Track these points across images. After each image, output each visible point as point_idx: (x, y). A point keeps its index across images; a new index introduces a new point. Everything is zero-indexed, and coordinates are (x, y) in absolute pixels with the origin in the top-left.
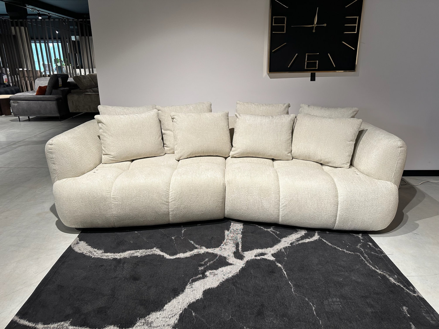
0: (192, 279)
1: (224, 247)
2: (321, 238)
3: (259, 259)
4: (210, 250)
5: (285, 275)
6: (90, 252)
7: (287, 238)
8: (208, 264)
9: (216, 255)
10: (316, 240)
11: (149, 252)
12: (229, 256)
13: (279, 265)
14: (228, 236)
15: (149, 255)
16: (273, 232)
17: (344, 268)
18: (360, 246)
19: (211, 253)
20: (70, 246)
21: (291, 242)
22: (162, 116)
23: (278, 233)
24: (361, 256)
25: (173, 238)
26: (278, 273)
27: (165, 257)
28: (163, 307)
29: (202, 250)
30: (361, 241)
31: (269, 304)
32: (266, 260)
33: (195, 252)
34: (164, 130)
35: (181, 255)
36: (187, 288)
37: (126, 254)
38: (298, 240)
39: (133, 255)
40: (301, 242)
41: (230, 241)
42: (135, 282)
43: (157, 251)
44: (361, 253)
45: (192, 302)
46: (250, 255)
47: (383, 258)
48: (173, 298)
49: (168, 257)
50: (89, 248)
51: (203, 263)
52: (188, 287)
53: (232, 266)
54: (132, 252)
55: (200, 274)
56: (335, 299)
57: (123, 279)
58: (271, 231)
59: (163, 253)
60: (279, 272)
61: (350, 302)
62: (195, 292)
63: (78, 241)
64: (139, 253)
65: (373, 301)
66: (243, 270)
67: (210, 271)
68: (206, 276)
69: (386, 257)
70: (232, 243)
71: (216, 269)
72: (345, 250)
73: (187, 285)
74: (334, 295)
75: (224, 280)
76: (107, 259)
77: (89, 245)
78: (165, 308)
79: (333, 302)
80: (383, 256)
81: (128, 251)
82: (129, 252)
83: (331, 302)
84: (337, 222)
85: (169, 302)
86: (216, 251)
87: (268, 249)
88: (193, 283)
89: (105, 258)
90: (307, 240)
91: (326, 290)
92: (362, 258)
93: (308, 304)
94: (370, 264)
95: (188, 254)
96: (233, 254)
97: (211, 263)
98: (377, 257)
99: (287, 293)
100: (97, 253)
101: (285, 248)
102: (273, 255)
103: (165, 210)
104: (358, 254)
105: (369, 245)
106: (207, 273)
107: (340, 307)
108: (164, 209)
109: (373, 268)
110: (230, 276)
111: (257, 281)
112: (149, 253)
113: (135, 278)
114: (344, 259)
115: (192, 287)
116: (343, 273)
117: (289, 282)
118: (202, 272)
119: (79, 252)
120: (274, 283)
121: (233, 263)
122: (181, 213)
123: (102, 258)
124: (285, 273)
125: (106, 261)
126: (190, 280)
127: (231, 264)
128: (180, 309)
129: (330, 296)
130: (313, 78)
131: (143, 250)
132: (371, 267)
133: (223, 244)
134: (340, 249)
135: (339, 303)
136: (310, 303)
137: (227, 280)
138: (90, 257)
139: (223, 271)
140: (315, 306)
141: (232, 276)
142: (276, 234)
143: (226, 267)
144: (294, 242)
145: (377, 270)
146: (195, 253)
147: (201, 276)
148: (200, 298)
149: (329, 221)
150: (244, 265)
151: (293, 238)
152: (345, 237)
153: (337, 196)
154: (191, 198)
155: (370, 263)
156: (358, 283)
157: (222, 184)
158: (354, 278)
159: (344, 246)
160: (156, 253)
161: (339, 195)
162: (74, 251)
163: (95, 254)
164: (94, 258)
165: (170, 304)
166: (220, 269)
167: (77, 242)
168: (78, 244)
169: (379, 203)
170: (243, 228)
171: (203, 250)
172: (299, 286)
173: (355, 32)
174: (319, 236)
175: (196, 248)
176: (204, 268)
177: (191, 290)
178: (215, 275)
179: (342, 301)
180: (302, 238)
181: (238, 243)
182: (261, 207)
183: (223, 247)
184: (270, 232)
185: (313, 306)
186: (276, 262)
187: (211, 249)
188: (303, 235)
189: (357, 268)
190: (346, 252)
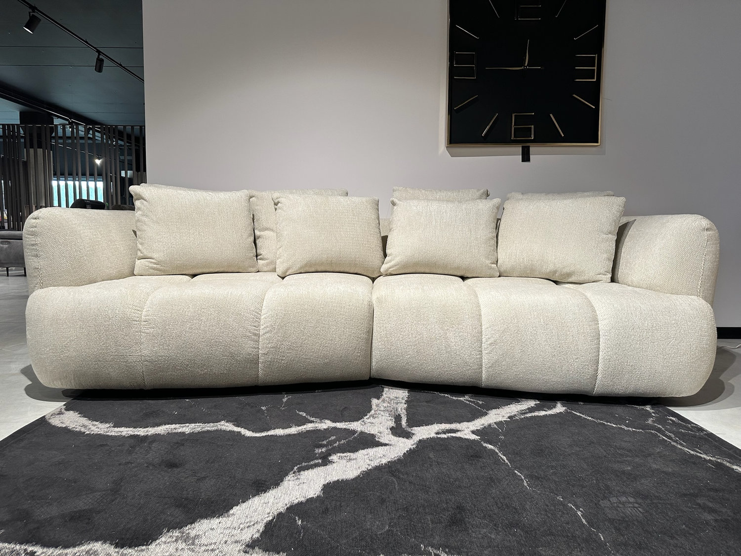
0: (298, 466)
1: (371, 420)
2: (569, 411)
3: (446, 437)
4: (339, 425)
5: (504, 461)
6: (85, 426)
7: (501, 410)
8: (336, 445)
9: (354, 432)
10: (561, 413)
11: (209, 427)
12: (380, 433)
13: (490, 447)
14: (377, 405)
15: (208, 431)
16: (469, 401)
17: (630, 451)
18: (652, 421)
19: (342, 428)
20: (44, 417)
21: (509, 415)
22: (257, 205)
23: (481, 403)
24: (659, 434)
25: (263, 408)
26: (490, 458)
27: (243, 433)
28: (228, 511)
29: (322, 424)
30: (653, 414)
31: (475, 506)
32: (460, 439)
33: (309, 427)
34: (258, 230)
35: (279, 432)
36: (287, 479)
37: (162, 430)
38: (523, 412)
39: (176, 431)
40: (530, 415)
41: (382, 413)
42: (170, 470)
43: (226, 426)
44: (659, 430)
45: (296, 502)
46: (424, 432)
47: (706, 437)
48: (254, 496)
49: (248, 433)
50: (84, 421)
51: (325, 442)
52: (289, 478)
53: (388, 447)
54: (173, 426)
55: (317, 459)
56: (624, 499)
57: (146, 465)
58: (467, 400)
59: (240, 428)
60: (491, 457)
61: (660, 503)
62: (305, 486)
63: (63, 410)
64: (187, 428)
65: (711, 502)
66: (410, 453)
67: (339, 454)
68: (331, 462)
69: (711, 435)
70: (388, 415)
71: (354, 450)
72: (623, 427)
73: (287, 474)
74: (620, 492)
75: (370, 468)
76: (117, 436)
77: (84, 416)
78: (231, 512)
79: (620, 503)
80: (705, 434)
81: (165, 425)
82: (167, 426)
83: (616, 503)
84: (599, 376)
85: (243, 502)
86: (356, 426)
87: (462, 423)
88: (302, 473)
89: (113, 434)
90: (542, 413)
91: (601, 485)
92: (664, 437)
93: (565, 506)
94: (683, 446)
95: (293, 430)
96: (389, 430)
97: (343, 442)
98: (695, 436)
99: (514, 488)
100: (98, 428)
101: (499, 424)
102: (473, 432)
103: (249, 350)
104: (653, 432)
105: (671, 420)
106: (334, 458)
107: (640, 511)
108: (248, 347)
109: (692, 452)
110: (384, 461)
111: (444, 470)
112: (209, 429)
113: (172, 465)
114: (627, 439)
115: (298, 479)
116: (629, 458)
117: (516, 472)
118: (322, 455)
119: (60, 425)
120: (483, 474)
121: (390, 443)
122: (282, 360)
123: (108, 435)
124: (505, 458)
125: (113, 439)
126: (296, 468)
127: (386, 445)
128: (269, 513)
129: (611, 493)
130: (526, 158)
131: (197, 424)
132: (687, 450)
133: (368, 416)
134: (614, 425)
135: (636, 505)
136: (570, 505)
137: (379, 469)
138: (81, 433)
139: (368, 454)
140: (581, 509)
141: (389, 462)
142: (477, 404)
143: (375, 449)
144: (515, 415)
145: (701, 455)
146: (308, 429)
147: (320, 461)
148: (316, 495)
149: (583, 372)
150: (414, 446)
151: (513, 409)
152: (619, 410)
153: (595, 320)
154: (304, 329)
155: (681, 444)
156: (666, 473)
157: (366, 303)
158: (655, 466)
159: (621, 420)
160: (224, 428)
161: (600, 317)
162: (49, 424)
163: (93, 428)
164: (90, 434)
165: (244, 505)
166: (362, 452)
167: (61, 411)
168: (61, 416)
169: (680, 332)
170: (408, 396)
171: (327, 424)
172: (538, 478)
173: (594, 79)
174: (564, 408)
175: (312, 422)
176: (326, 451)
177: (297, 482)
178: (350, 459)
179: (640, 501)
180: (531, 410)
181: (399, 415)
182: (445, 347)
183: (369, 421)
184: (465, 401)
185: (578, 509)
186: (482, 443)
187: (343, 424)
188: (533, 406)
189: (657, 451)
190: (626, 428)
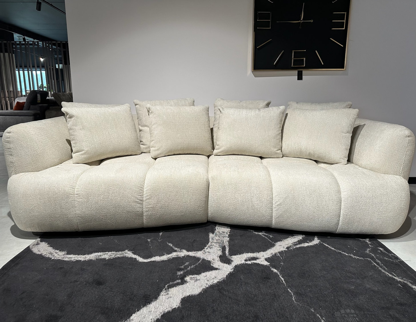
0: (168, 284)
1: (209, 250)
2: (321, 243)
3: (250, 263)
4: (191, 254)
5: (282, 281)
6: (51, 254)
7: (283, 242)
8: (189, 269)
9: (198, 259)
10: (317, 244)
11: (119, 254)
12: (214, 260)
13: (275, 271)
14: (212, 239)
15: (118, 257)
16: (265, 235)
17: (354, 274)
18: (369, 251)
19: (192, 256)
20: (29, 247)
21: (287, 246)
23: (271, 236)
24: (372, 262)
25: (149, 240)
26: (274, 280)
27: (137, 260)
28: (129, 317)
29: (182, 253)
30: (370, 246)
31: (265, 315)
32: (258, 264)
33: (174, 255)
34: (141, 126)
35: (157, 259)
36: (161, 294)
37: (93, 256)
38: (295, 244)
39: (101, 257)
40: (299, 246)
41: (215, 244)
42: (98, 287)
43: (129, 254)
44: (372, 258)
45: (166, 311)
46: (239, 260)
47: (399, 264)
48: (144, 306)
49: (140, 260)
50: (51, 249)
51: (182, 267)
52: (163, 293)
53: (217, 271)
54: (99, 254)
55: (178, 279)
56: (348, 311)
57: (85, 283)
58: (263, 235)
59: (136, 255)
60: (275, 278)
61: (368, 314)
62: (171, 299)
63: (39, 242)
64: (107, 255)
65: (398, 313)
66: (230, 275)
67: (190, 276)
68: (186, 282)
69: (402, 262)
70: (218, 246)
71: (199, 273)
72: (352, 255)
73: (161, 291)
74: (346, 306)
75: (207, 286)
76: (68, 261)
77: (51, 246)
78: (131, 318)
79: (346, 314)
80: (399, 262)
81: (95, 253)
82: (96, 254)
83: (344, 314)
84: (340, 224)
85: (138, 311)
86: (199, 254)
87: (260, 253)
88: (170, 290)
89: (67, 260)
90: (306, 245)
91: (336, 300)
92: (375, 264)
93: (315, 315)
94: (386, 271)
95: (165, 258)
96: (219, 258)
97: (192, 267)
98: (392, 263)
99: (287, 302)
100: (58, 255)
101: (281, 253)
102: (266, 260)
104: (369, 259)
105: (380, 250)
106: (188, 278)
107: (356, 320)
109: (390, 275)
110: (215, 281)
111: (248, 288)
113: (99, 283)
114: (353, 265)
115: (167, 294)
116: (354, 280)
117: (289, 290)
118: (181, 277)
119: (38, 253)
120: (270, 291)
121: (219, 268)
123: (64, 260)
124: (283, 279)
125: (67, 264)
126: (166, 286)
127: (216, 269)
128: (152, 319)
129: (341, 307)
130: (300, 77)
131: (112, 252)
132: (387, 273)
133: (207, 247)
134: (347, 254)
135: (355, 316)
136: (318, 315)
137: (212, 287)
138: (49, 259)
139: (206, 276)
140: (324, 318)
141: (218, 282)
142: (269, 238)
143: (210, 272)
144: (290, 246)
145: (395, 278)
146: (173, 257)
147: (180, 281)
148: (177, 306)
149: (331, 222)
150: (232, 270)
151: (290, 241)
152: (350, 242)
153: (339, 192)
155: (384, 269)
156: (374, 291)
157: (205, 180)
158: (368, 286)
159: (350, 251)
160: (127, 255)
161: (342, 190)
162: (32, 252)
163: (56, 255)
164: (54, 259)
165: (138, 313)
166: (203, 274)
167: (38, 242)
168: (38, 245)
169: (389, 199)
170: (230, 231)
171: (184, 253)
172: (301, 294)
174: (319, 241)
175: (175, 251)
176: (184, 273)
177: (167, 296)
178: (197, 280)
179: (357, 312)
180: (300, 242)
181: (225, 246)
183: (207, 250)
184: (262, 235)
185: (322, 318)
186: (271, 268)
187: (193, 253)
188: (301, 239)
189: (370, 275)
190: (353, 257)
